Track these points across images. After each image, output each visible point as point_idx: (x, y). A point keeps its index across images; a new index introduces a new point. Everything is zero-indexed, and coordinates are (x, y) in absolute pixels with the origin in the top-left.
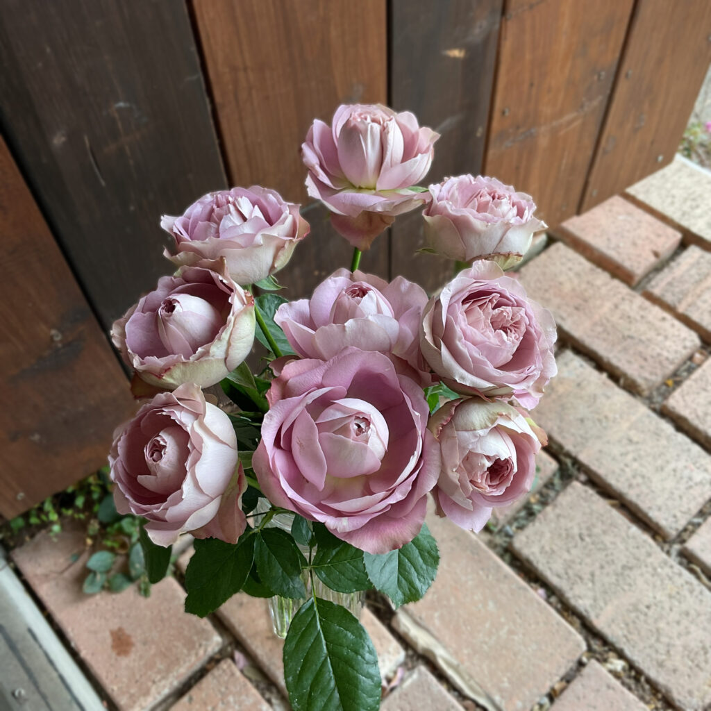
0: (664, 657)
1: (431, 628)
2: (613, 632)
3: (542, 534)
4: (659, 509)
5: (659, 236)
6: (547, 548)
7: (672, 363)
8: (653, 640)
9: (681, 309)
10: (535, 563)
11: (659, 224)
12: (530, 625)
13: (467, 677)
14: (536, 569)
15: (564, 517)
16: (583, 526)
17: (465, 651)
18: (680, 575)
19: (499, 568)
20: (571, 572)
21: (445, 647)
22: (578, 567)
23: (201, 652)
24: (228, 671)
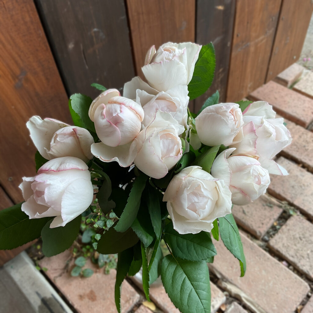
1: (237, 284)
3: (282, 239)
10: (281, 251)
12: (283, 280)
13: (257, 306)
14: (282, 254)
15: (291, 230)
16: (301, 233)
17: (255, 294)
19: (265, 255)
20: (298, 254)
21: (245, 292)
23: (131, 302)
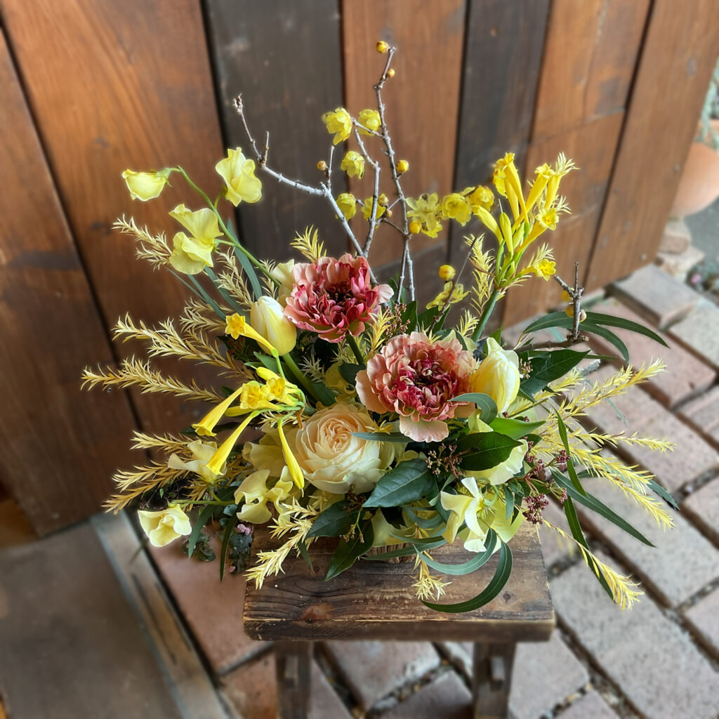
0: (653, 697)
2: (614, 671)
4: (666, 582)
5: (696, 371)
6: (568, 599)
7: (693, 470)
8: (645, 682)
9: (706, 429)
11: (697, 363)
18: (676, 635)
20: (584, 619)
22: (591, 616)
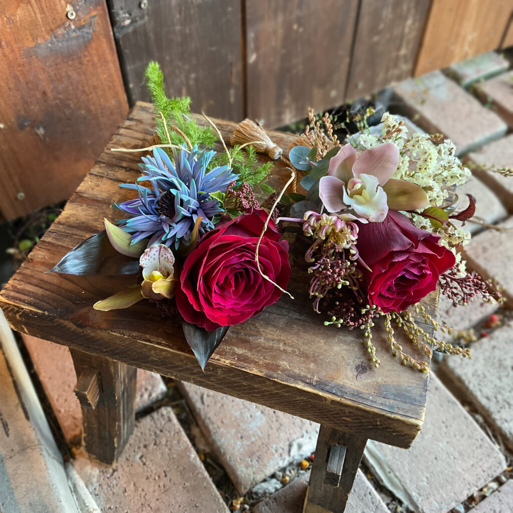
6: (480, 373)
10: (467, 383)
12: (455, 436)
13: (388, 470)
14: (467, 388)
15: (499, 349)
20: (500, 397)
22: (508, 394)
23: (146, 396)
24: (166, 417)
